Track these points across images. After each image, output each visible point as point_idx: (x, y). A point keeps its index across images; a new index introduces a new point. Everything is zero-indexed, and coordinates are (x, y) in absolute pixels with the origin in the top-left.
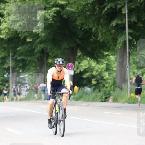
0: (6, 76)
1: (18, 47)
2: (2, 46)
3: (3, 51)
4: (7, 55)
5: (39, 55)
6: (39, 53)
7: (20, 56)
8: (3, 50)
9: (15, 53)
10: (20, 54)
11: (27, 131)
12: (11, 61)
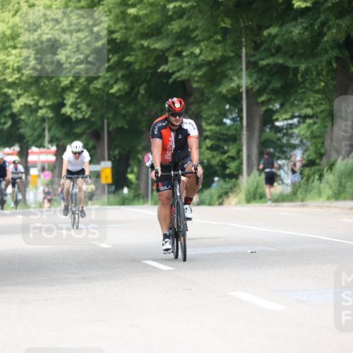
0: (228, 121)
1: (268, 27)
2: (216, 25)
3: (218, 42)
4: (232, 54)
5: (334, 53)
6: (332, 48)
7: (273, 55)
8: (219, 37)
9: (257, 47)
10: (273, 51)
11: (299, 301)
12: (244, 73)
